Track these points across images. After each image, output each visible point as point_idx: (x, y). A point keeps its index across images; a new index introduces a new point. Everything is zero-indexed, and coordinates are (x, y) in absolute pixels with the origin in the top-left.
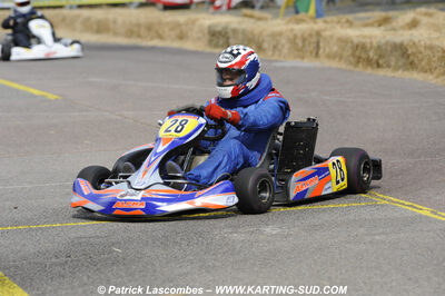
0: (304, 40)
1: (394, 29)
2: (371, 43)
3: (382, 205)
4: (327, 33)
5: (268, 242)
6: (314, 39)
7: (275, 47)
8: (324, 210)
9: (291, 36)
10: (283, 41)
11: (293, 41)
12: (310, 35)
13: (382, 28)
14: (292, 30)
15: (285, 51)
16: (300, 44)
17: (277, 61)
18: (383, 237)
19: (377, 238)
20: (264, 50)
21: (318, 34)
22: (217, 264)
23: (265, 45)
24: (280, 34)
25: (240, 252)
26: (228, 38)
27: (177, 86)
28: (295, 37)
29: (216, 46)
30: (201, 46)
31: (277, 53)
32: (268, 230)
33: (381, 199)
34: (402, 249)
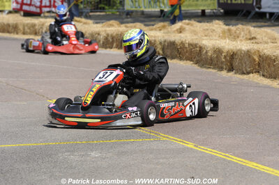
0: (113, 38)
1: (169, 33)
2: (155, 41)
3: (164, 141)
5: (93, 162)
8: (128, 143)
9: (105, 35)
11: (106, 38)
12: (117, 35)
13: (162, 31)
14: (105, 31)
16: (111, 40)
18: (165, 160)
19: (161, 161)
24: (98, 33)
25: (75, 167)
27: (33, 64)
28: (108, 35)
32: (93, 154)
33: (163, 137)
34: (177, 168)
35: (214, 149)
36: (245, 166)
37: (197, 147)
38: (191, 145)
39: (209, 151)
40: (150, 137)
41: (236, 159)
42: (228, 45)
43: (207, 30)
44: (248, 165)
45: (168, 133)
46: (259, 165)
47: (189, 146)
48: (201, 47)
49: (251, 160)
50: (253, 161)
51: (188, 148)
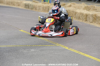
0: (46, 8)
1: (66, 7)
3: (58, 46)
4: (51, 7)
5: (32, 53)
6: (48, 8)
7: (39, 9)
8: (45, 46)
9: (43, 7)
10: (41, 8)
11: (43, 8)
12: (47, 7)
13: (63, 6)
15: (41, 10)
16: (45, 9)
17: (39, 12)
18: (57, 53)
19: (56, 53)
20: (37, 10)
21: (49, 7)
22: (20, 57)
23: (37, 9)
24: (40, 6)
25: (25, 55)
26: (29, 6)
27: (16, 16)
28: (44, 7)
29: (26, 8)
30: (23, 8)
31: (39, 10)
32: (32, 50)
33: (58, 45)
34: (61, 56)
35: (75, 50)
36: (85, 56)
37: (69, 48)
38: (67, 48)
39: (73, 50)
40: (53, 44)
41: (82, 53)
42: (85, 12)
43: (79, 6)
44: (86, 56)
45: (60, 43)
46: (90, 56)
47: (66, 48)
48: (76, 13)
49: (87, 54)
50: (88, 54)
51: (66, 49)
